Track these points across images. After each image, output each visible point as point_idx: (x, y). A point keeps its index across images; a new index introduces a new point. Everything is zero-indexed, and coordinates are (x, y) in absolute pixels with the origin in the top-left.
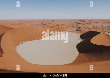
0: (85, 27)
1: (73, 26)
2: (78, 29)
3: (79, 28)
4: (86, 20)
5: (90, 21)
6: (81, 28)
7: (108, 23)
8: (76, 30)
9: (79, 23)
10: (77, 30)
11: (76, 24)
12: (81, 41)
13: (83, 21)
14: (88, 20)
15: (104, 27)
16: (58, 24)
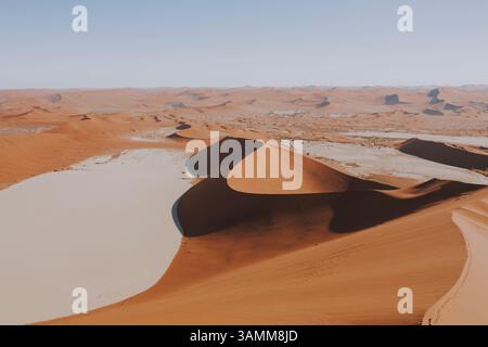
0: (207, 121)
1: (156, 118)
2: (179, 132)
3: (184, 126)
4: (210, 90)
5: (227, 95)
6: (189, 126)
7: (293, 102)
8: (170, 137)
9: (181, 105)
10: (174, 136)
11: (169, 107)
12: (191, 186)
13: (200, 95)
14: (218, 90)
15: (277, 117)
16: (83, 111)
